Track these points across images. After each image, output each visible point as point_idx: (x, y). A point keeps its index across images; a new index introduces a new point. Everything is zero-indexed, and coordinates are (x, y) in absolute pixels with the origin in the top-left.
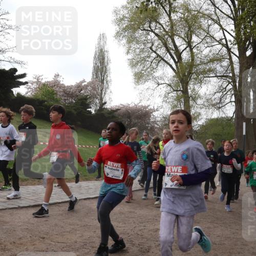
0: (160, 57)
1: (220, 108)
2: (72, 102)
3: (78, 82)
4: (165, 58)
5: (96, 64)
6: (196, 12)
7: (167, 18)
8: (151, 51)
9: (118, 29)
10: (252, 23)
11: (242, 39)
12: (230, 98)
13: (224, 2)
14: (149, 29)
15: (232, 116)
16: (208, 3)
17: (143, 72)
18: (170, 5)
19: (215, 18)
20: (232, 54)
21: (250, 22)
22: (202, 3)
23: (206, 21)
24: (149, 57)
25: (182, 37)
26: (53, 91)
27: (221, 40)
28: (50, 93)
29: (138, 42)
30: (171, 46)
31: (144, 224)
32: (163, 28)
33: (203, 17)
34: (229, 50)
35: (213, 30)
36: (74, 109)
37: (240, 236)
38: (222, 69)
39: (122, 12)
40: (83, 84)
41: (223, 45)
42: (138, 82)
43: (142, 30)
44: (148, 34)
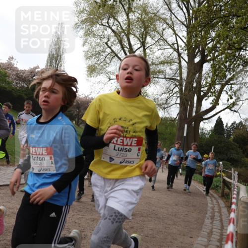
0: (115, 53)
1: (165, 108)
2: (23, 86)
3: (32, 67)
4: (119, 55)
5: (52, 52)
6: (153, 15)
7: (125, 17)
8: (106, 46)
9: (77, 21)
10: (203, 32)
11: (192, 46)
12: (176, 100)
13: (180, 9)
14: (107, 25)
15: (175, 117)
16: (165, 8)
17: (96, 65)
18: (130, 4)
19: (170, 23)
20: (182, 59)
21: (201, 31)
22: (160, 7)
23: (161, 25)
24: (104, 52)
25: (137, 37)
26: (6, 73)
27: (173, 44)
28: (3, 75)
29: (94, 36)
30: (126, 44)
31: (82, 213)
32: (120, 25)
33: (158, 20)
34: (179, 55)
35: (167, 34)
36: (25, 94)
37: (171, 231)
38: (171, 72)
39: (82, 5)
40: (37, 70)
41: (175, 49)
42: (90, 74)
43: (100, 25)
44: (106, 30)
